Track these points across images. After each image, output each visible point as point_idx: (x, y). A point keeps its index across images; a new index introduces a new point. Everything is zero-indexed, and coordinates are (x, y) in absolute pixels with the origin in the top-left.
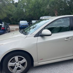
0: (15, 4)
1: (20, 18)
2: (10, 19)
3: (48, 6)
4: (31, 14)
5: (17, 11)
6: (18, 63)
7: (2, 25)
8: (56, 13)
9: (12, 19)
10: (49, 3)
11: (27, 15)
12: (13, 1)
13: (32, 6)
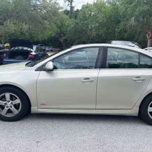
2: (62, 40)
4: (100, 34)
5: (75, 27)
6: (10, 103)
7: (31, 50)
8: (149, 34)
9: (66, 40)
11: (92, 35)
12: (72, 8)
13: (103, 17)
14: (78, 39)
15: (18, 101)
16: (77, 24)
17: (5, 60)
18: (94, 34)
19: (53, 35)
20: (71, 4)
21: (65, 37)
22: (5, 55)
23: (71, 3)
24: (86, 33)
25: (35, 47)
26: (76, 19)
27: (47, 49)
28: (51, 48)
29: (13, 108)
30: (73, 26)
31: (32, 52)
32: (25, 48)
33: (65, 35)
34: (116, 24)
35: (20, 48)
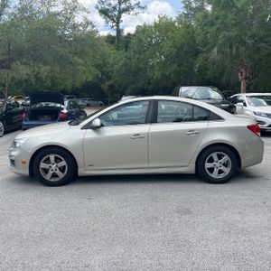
0: (126, 37)
1: (133, 86)
2: (105, 86)
3: (215, 50)
4: (167, 74)
5: (126, 65)
6: (55, 165)
7: (62, 106)
9: (111, 87)
10: (220, 42)
11: (155, 77)
12: (119, 31)
13: (171, 47)
14: (133, 83)
15: (63, 163)
16: (129, 59)
17: (25, 123)
18: (157, 74)
19: (89, 80)
20: (118, 26)
21: (111, 82)
22: (24, 115)
23: (118, 23)
24: (145, 73)
25: (66, 102)
26: (126, 51)
27: (80, 103)
28: (86, 102)
29: (58, 172)
30: (122, 62)
31: (63, 109)
32: (52, 104)
33: (109, 78)
34: (192, 57)
35: (44, 104)
